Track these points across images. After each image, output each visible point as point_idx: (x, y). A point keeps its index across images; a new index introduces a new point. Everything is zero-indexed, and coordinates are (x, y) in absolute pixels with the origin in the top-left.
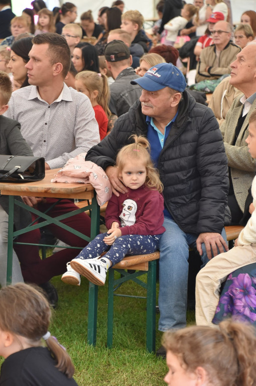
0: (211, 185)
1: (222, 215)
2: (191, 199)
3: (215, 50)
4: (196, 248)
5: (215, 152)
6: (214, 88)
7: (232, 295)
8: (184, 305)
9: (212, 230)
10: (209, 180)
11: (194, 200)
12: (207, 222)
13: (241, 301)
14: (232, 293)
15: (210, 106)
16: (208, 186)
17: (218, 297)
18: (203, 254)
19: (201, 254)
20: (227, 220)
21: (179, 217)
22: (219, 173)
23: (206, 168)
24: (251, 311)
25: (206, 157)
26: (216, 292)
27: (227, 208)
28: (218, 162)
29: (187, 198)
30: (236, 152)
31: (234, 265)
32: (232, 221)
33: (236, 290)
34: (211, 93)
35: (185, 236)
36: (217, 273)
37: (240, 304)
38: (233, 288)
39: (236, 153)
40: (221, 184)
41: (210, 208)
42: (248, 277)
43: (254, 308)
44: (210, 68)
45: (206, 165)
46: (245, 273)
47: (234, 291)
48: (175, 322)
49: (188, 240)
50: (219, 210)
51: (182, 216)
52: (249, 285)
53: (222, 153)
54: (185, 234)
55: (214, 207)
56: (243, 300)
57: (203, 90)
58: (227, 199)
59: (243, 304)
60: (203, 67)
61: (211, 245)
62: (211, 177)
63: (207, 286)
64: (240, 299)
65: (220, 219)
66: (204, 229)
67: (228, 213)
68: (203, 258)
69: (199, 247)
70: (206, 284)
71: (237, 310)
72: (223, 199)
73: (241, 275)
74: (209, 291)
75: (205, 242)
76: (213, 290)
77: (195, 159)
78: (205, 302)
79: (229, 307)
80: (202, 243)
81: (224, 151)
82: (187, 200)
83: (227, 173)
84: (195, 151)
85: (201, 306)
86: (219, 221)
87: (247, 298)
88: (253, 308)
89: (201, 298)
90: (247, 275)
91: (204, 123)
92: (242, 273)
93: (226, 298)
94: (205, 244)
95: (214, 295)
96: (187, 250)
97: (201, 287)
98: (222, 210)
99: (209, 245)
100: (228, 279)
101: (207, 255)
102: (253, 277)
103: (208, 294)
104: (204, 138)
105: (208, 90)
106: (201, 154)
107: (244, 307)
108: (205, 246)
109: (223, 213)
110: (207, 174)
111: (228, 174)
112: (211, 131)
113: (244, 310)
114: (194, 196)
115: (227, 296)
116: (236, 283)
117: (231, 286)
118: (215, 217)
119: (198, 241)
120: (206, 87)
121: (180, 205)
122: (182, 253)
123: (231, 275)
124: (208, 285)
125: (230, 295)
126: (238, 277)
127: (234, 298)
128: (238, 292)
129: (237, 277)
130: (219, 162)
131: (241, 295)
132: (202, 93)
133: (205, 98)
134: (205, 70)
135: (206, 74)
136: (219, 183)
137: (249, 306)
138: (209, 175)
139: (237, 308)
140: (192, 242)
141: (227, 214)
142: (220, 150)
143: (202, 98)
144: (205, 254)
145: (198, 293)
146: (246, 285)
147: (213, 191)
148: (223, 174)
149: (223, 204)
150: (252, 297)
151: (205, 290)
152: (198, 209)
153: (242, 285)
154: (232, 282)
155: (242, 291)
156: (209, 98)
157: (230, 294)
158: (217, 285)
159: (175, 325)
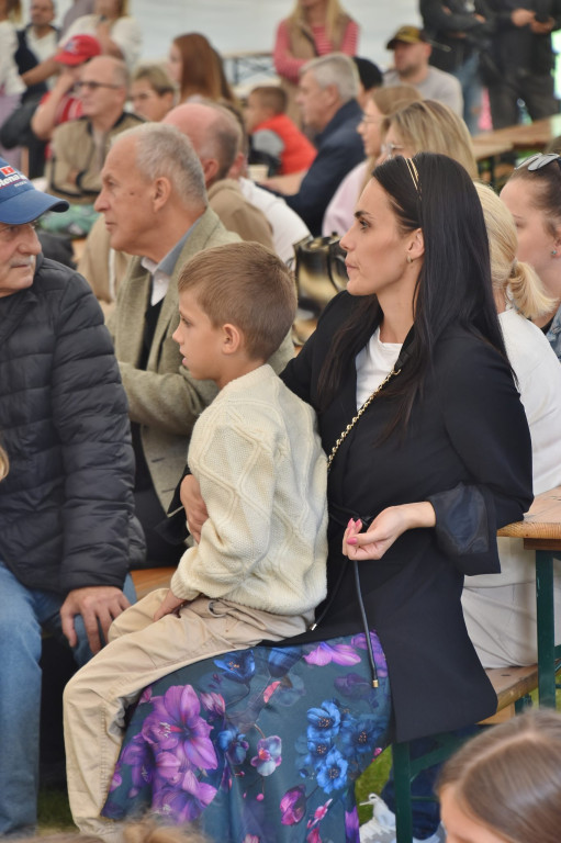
0: (91, 465)
1: (123, 541)
2: (44, 500)
3: (90, 130)
4: (60, 630)
5: (99, 382)
6: (90, 224)
7: (151, 742)
8: (32, 778)
9: (100, 581)
10: (86, 451)
11: (50, 503)
12: (86, 561)
13: (175, 754)
14: (152, 735)
15: (83, 271)
16: (84, 468)
17: (118, 739)
18: (77, 644)
19: (72, 643)
20: (136, 553)
21: (14, 546)
22: (108, 435)
23: (77, 421)
24: (200, 778)
25: (75, 394)
26: (112, 729)
27: (135, 521)
28: (105, 406)
29: (33, 497)
30: (151, 386)
31: (159, 662)
32: (149, 556)
33: (162, 727)
34: (84, 236)
35: (30, 602)
36: (114, 683)
37: (171, 763)
38: (154, 723)
39: (153, 391)
40: (113, 461)
41: (93, 525)
42: (191, 695)
43: (208, 771)
44: (81, 175)
45: (76, 414)
46: (184, 684)
47: (157, 731)
48: (8, 825)
49: (37, 610)
50: (115, 528)
51: (20, 544)
52: (192, 713)
53: (117, 386)
54: (30, 597)
55: (103, 520)
56: (180, 752)
57: (64, 230)
58: (132, 498)
59: (178, 763)
60: (61, 171)
61: (98, 618)
62: (88, 445)
63: (91, 716)
64: (172, 751)
65: (117, 549)
66: (78, 578)
67: (137, 533)
68: (78, 652)
69: (68, 625)
70: (88, 710)
71: (164, 779)
72: (122, 498)
73: (174, 689)
74: (96, 728)
75: (84, 611)
76: (105, 723)
77: (50, 397)
78: (88, 756)
79: (144, 773)
80: (77, 615)
81: (117, 380)
82: (34, 502)
83: (127, 433)
84: (49, 379)
85: (78, 769)
86: (116, 555)
87: (189, 748)
88: (205, 773)
89: (78, 749)
90: (189, 688)
91: (67, 307)
92: (176, 685)
93: (136, 749)
94: (82, 618)
95: (109, 737)
96: (37, 636)
97: (76, 718)
98: (122, 529)
99: (93, 619)
100: (142, 701)
101: (88, 644)
102: (204, 692)
103: (94, 735)
104: (70, 346)
105: (77, 230)
106: (65, 386)
107: (182, 770)
108: (83, 622)
109: (125, 535)
110: (77, 436)
111: (129, 438)
112: (87, 327)
113: (183, 777)
114: (47, 491)
115: (139, 745)
116: (162, 709)
117: (148, 719)
118: (106, 546)
119: (66, 609)
120: (71, 223)
121: (17, 515)
122: (25, 644)
123: (150, 692)
124: (93, 712)
125: (147, 742)
126: (168, 695)
127: (156, 747)
128: (165, 733)
129: (163, 694)
130: (109, 405)
131: (174, 740)
132: (63, 237)
133: (70, 251)
134: (68, 180)
135: (71, 188)
136: (111, 458)
137: (194, 767)
138: (85, 440)
139: (164, 774)
140: (48, 615)
141: (136, 538)
142: (111, 377)
143: (61, 250)
144: (82, 644)
145: (70, 734)
146: (187, 714)
147: (97, 480)
148: (118, 438)
149: (124, 512)
150: (202, 745)
151: (85, 727)
152: (61, 529)
153: (175, 714)
154: (151, 707)
155: (176, 729)
156: (79, 250)
157: (146, 738)
158: (115, 711)
159: (8, 833)
